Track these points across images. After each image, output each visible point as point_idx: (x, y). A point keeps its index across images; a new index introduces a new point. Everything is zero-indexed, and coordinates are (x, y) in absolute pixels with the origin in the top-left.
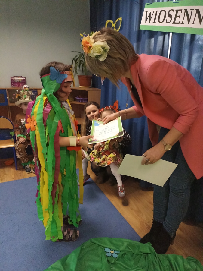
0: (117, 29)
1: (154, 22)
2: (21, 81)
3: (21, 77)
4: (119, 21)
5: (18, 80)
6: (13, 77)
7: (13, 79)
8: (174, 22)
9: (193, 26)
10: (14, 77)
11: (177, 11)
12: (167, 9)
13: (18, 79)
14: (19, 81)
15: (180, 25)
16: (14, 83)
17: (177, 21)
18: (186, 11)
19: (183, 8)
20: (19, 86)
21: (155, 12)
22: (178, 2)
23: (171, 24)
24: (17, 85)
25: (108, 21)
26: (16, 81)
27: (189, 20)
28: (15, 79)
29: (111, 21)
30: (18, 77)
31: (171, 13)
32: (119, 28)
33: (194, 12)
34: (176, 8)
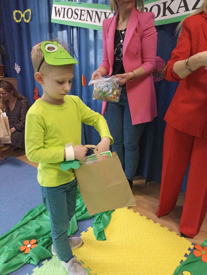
0: (27, 19)
1: (64, 17)
4: (28, 12)
8: (80, 19)
9: (94, 24)
12: (74, 8)
15: (85, 22)
17: (83, 18)
18: (88, 12)
19: (86, 9)
21: (63, 9)
22: (81, 4)
23: (78, 21)
25: (16, 11)
27: (91, 19)
29: (20, 12)
31: (77, 11)
32: (30, 19)
34: (80, 8)
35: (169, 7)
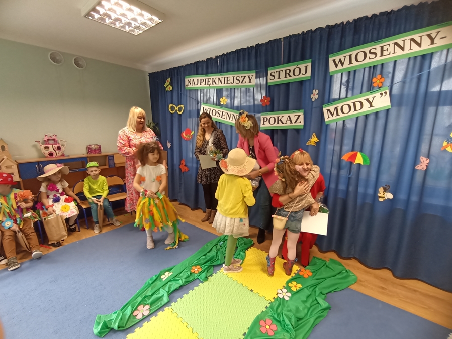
0: (180, 111)
4: (181, 108)
7: (90, 147)
8: (222, 117)
9: (232, 122)
10: (91, 145)
11: (223, 112)
12: (217, 110)
13: (95, 147)
15: (225, 119)
16: (91, 150)
17: (223, 117)
18: (227, 114)
19: (226, 112)
20: (95, 153)
21: (209, 110)
23: (220, 118)
25: (172, 105)
26: (93, 149)
27: (230, 118)
29: (174, 106)
30: (94, 145)
31: (219, 112)
32: (182, 111)
33: (232, 115)
34: (222, 111)
35: (280, 120)
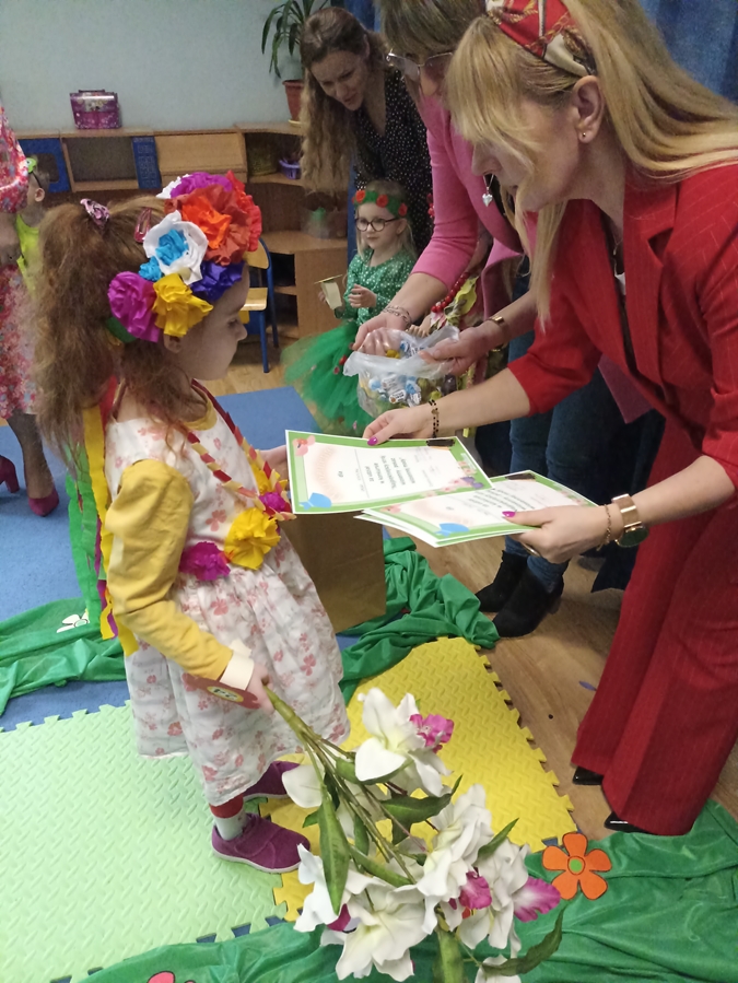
2: (101, 106)
3: (103, 92)
5: (94, 105)
6: (76, 95)
7: (79, 98)
10: (81, 92)
13: (94, 101)
14: (97, 108)
16: (83, 113)
20: (97, 124)
24: (93, 122)
26: (88, 109)
28: (84, 101)
30: (94, 92)
